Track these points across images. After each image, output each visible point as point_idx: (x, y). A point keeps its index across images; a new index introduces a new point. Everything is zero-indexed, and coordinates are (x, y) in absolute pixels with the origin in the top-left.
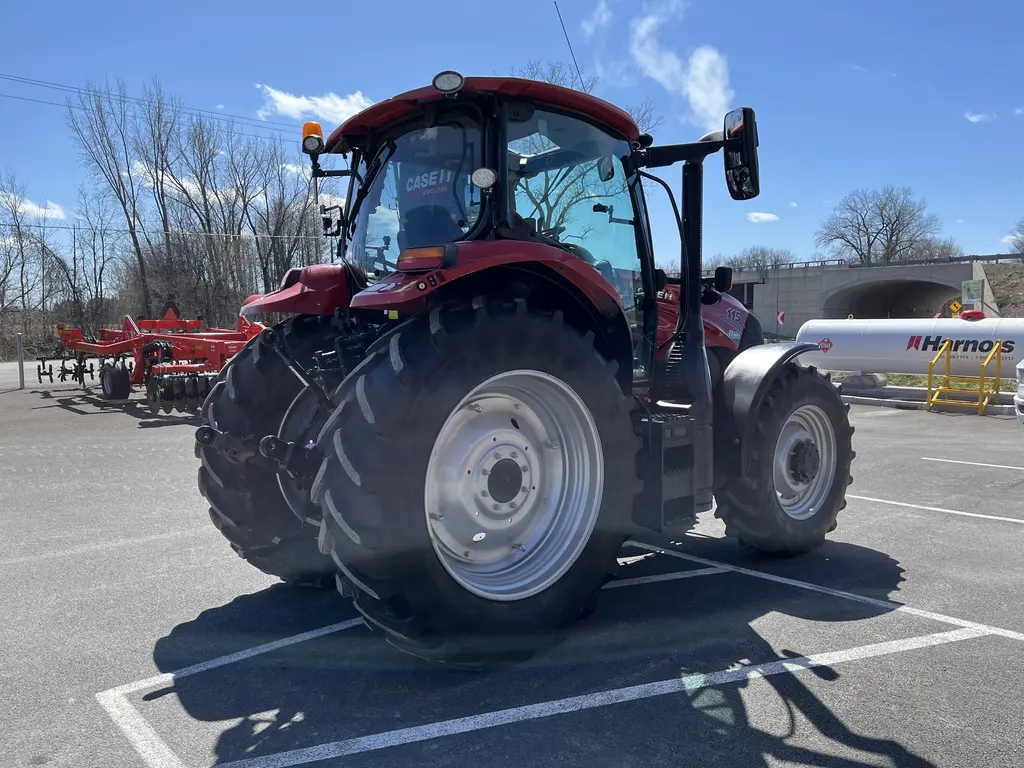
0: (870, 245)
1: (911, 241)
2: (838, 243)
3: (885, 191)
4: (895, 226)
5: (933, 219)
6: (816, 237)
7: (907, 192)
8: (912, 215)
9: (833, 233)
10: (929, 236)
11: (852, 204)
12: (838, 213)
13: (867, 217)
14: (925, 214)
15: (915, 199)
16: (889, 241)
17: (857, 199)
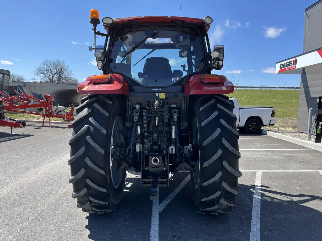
0: (53, 77)
1: (65, 78)
2: (42, 75)
3: (57, 61)
4: (60, 72)
5: (71, 71)
6: (35, 73)
7: (64, 62)
8: (65, 70)
9: (40, 72)
10: (70, 76)
11: (46, 63)
12: (42, 65)
13: (51, 68)
14: (69, 70)
15: (66, 65)
16: (59, 77)
17: (48, 62)
